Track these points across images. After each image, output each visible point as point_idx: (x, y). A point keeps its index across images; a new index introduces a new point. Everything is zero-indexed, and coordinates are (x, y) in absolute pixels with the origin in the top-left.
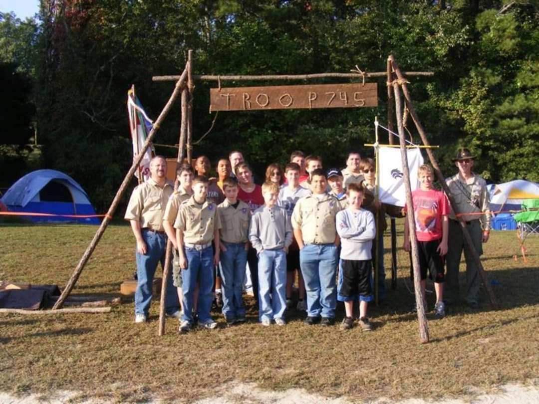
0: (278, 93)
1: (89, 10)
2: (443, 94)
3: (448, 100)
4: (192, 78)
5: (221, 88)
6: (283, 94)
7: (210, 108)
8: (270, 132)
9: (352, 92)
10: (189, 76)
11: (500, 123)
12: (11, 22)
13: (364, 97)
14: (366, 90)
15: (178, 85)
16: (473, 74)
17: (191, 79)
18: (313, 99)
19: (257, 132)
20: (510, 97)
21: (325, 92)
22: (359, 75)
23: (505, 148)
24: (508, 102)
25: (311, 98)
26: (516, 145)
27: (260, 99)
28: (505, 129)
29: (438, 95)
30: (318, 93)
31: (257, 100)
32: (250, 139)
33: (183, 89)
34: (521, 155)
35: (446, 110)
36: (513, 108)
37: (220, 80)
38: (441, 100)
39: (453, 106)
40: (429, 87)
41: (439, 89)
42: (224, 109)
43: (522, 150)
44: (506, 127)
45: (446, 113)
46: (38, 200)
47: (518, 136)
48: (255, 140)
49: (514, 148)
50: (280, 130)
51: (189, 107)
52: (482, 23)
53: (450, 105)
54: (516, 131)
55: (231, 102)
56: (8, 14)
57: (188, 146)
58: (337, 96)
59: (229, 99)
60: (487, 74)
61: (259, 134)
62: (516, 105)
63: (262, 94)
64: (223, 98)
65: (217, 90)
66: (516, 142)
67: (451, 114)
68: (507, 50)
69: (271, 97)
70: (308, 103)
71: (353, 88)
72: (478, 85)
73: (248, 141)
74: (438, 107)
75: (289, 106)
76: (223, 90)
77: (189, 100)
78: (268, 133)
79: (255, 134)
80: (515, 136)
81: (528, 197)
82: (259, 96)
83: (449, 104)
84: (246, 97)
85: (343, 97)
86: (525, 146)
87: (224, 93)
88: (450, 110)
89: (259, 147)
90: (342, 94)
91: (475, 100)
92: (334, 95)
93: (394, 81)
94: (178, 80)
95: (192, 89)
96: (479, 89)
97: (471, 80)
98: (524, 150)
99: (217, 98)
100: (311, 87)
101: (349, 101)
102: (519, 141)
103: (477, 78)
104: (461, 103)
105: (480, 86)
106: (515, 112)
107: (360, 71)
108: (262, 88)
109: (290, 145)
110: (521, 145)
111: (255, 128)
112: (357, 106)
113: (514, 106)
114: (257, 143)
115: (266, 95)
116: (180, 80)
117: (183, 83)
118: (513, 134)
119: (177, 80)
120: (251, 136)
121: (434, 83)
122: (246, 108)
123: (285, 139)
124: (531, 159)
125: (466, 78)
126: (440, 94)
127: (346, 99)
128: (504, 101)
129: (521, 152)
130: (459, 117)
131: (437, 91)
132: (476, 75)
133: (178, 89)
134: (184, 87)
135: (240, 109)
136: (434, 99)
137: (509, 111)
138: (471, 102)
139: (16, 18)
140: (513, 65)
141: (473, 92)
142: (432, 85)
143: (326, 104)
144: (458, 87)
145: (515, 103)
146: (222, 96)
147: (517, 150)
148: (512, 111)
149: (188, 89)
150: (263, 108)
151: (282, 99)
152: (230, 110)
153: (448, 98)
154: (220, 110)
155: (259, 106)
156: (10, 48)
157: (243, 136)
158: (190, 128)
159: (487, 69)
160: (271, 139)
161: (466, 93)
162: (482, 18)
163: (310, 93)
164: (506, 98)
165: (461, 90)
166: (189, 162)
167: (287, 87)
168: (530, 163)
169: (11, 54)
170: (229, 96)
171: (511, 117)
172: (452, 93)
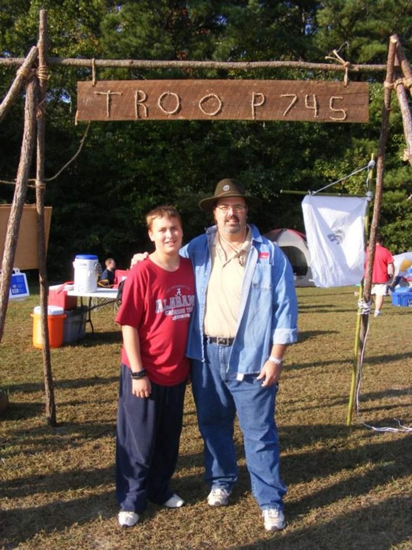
0: (196, 92)
2: (327, 163)
4: (45, 61)
5: (97, 80)
6: (205, 93)
7: (77, 116)
9: (325, 95)
10: (40, 57)
13: (346, 105)
14: (351, 94)
15: (20, 72)
17: (43, 64)
18: (259, 104)
20: (394, 170)
21: (279, 93)
22: (339, 67)
23: (386, 221)
24: (392, 174)
25: (255, 102)
26: (397, 218)
27: (164, 102)
28: (387, 202)
30: (267, 96)
31: (159, 103)
32: (132, 203)
33: (29, 82)
34: (403, 228)
35: (330, 180)
36: (396, 181)
37: (95, 66)
38: (326, 169)
39: (336, 176)
42: (100, 118)
44: (389, 200)
47: (400, 209)
49: (395, 221)
51: (39, 113)
54: (398, 204)
55: (114, 106)
57: (38, 182)
58: (300, 101)
59: (110, 100)
61: (141, 199)
62: (398, 177)
63: (168, 93)
64: (100, 98)
65: (89, 84)
66: (397, 215)
69: (185, 99)
70: (251, 111)
71: (328, 89)
72: (360, 156)
73: (130, 205)
74: (322, 177)
75: (216, 115)
76: (100, 84)
77: (39, 101)
79: (138, 198)
80: (398, 209)
82: (164, 97)
83: (333, 174)
84: (139, 97)
85: (310, 104)
86: (407, 219)
87: (102, 90)
90: (308, 98)
92: (295, 99)
93: (398, 82)
94: (21, 65)
95: (45, 81)
98: (406, 223)
99: (89, 99)
100: (255, 83)
101: (320, 110)
102: (401, 214)
104: (343, 173)
106: (397, 184)
107: (341, 60)
108: (169, 83)
110: (403, 218)
111: (138, 192)
112: (334, 119)
113: (396, 178)
115: (175, 95)
116: (24, 65)
117: (30, 71)
118: (395, 207)
119: (18, 66)
120: (134, 200)
122: (139, 117)
126: (324, 163)
127: (315, 107)
128: (388, 173)
129: (402, 225)
130: (341, 188)
133: (20, 80)
134: (31, 76)
135: (130, 119)
136: (318, 168)
137: (392, 183)
141: (355, 162)
143: (281, 115)
145: (398, 175)
146: (99, 94)
147: (398, 223)
148: (395, 183)
149: (38, 80)
150: (169, 118)
151: (203, 102)
152: (112, 119)
153: (331, 168)
154: (93, 119)
155: (163, 114)
157: (125, 200)
158: (41, 152)
159: (370, 141)
163: (253, 94)
165: (343, 161)
166: (38, 211)
167: (213, 82)
170: (110, 95)
171: (393, 189)
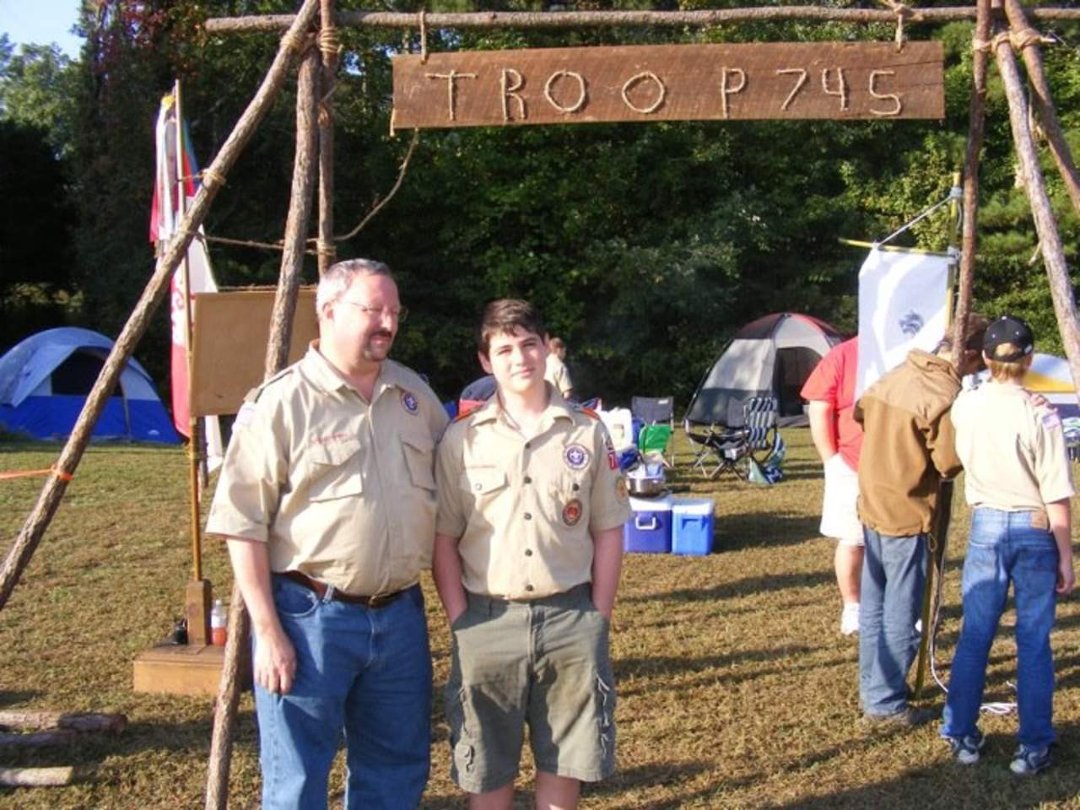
0: (618, 68)
1: (171, 10)
2: (872, 183)
3: (881, 195)
4: (335, 21)
5: (429, 52)
6: (633, 71)
7: (393, 118)
8: (531, 254)
9: (861, 69)
10: (324, 13)
11: (984, 240)
12: (52, 62)
13: (902, 87)
14: (910, 64)
15: (287, 41)
16: (930, 144)
17: (330, 25)
18: (735, 89)
19: (504, 256)
20: (1002, 191)
21: (773, 67)
22: (886, 14)
23: (992, 291)
24: (999, 201)
25: (727, 86)
26: (1014, 285)
27: (557, 89)
28: (994, 253)
29: (863, 184)
30: (750, 73)
31: (546, 92)
32: (489, 270)
33: (303, 57)
34: (1024, 305)
35: (877, 216)
36: (1009, 213)
37: (427, 25)
38: (869, 195)
39: (892, 206)
40: (846, 168)
41: (864, 174)
42: (437, 123)
43: (1027, 295)
44: (995, 249)
45: (877, 220)
46: (47, 392)
47: (1017, 268)
48: (500, 271)
49: (1008, 291)
50: (552, 251)
51: (322, 116)
52: (945, 46)
53: (887, 206)
54: (1014, 258)
55: (462, 99)
56: (47, 48)
57: (321, 245)
58: (813, 80)
59: (455, 88)
60: (958, 145)
61: (508, 259)
62: (1014, 205)
63: (564, 72)
64: (435, 86)
65: (414, 58)
66: (1013, 279)
67: (887, 221)
68: (994, 99)
69: (595, 84)
70: (719, 102)
71: (866, 56)
72: (940, 166)
73: (486, 273)
74: (862, 208)
75: (656, 111)
76: (436, 59)
77: (323, 93)
78: (527, 257)
79: (501, 261)
80: (1013, 268)
81: (1057, 389)
82: (556, 79)
83: (884, 203)
84: (510, 82)
85: (832, 86)
86: (1031, 287)
87: (439, 69)
88: (885, 214)
89: (510, 286)
90: (828, 74)
91: (935, 194)
92: (803, 78)
93: (1000, 37)
94: (287, 28)
95: (333, 56)
96: (942, 173)
97: (926, 156)
98: (1030, 295)
99: (416, 87)
100: (727, 49)
101: (852, 98)
102: (1019, 277)
103: (938, 151)
104: (907, 200)
105: (943, 169)
106: (1013, 219)
108: (565, 54)
109: (571, 282)
110: (1023, 286)
111: (501, 249)
112: (879, 114)
113: (1010, 208)
114: (506, 278)
115: (577, 76)
116: (295, 28)
117: (305, 38)
118: (1008, 263)
119: (285, 29)
120: (494, 265)
121: (856, 161)
122: (511, 119)
123: (561, 270)
124: (1043, 312)
125: (918, 153)
126: (866, 182)
127: (842, 92)
128: (990, 198)
129: (1024, 299)
131: (861, 177)
132: (936, 147)
133: (287, 56)
134: (306, 48)
135: (492, 122)
136: (853, 193)
137: (1002, 217)
138: (929, 199)
139: (61, 54)
140: (1003, 129)
141: (931, 180)
142: (852, 164)
143: (778, 108)
144: (900, 169)
145: (1014, 201)
146: (433, 78)
147: (1016, 295)
148: (1008, 217)
149: (320, 54)
150: (567, 119)
151: (629, 88)
152: (459, 123)
153: (881, 192)
154: (424, 125)
155: (554, 113)
156: (48, 108)
157: (476, 264)
158: (327, 188)
159: (956, 136)
160: (533, 270)
161: (917, 182)
162: (944, 37)
163: (724, 71)
164: (992, 194)
165: (906, 176)
167: (647, 49)
168: (1040, 320)
169: (50, 118)
170: (454, 80)
171: (1005, 229)
172: (890, 182)
